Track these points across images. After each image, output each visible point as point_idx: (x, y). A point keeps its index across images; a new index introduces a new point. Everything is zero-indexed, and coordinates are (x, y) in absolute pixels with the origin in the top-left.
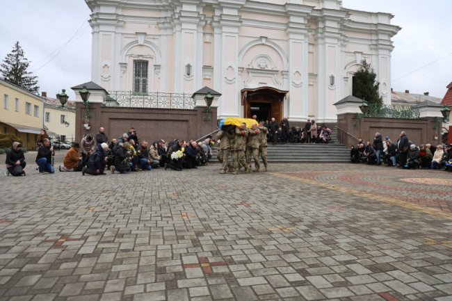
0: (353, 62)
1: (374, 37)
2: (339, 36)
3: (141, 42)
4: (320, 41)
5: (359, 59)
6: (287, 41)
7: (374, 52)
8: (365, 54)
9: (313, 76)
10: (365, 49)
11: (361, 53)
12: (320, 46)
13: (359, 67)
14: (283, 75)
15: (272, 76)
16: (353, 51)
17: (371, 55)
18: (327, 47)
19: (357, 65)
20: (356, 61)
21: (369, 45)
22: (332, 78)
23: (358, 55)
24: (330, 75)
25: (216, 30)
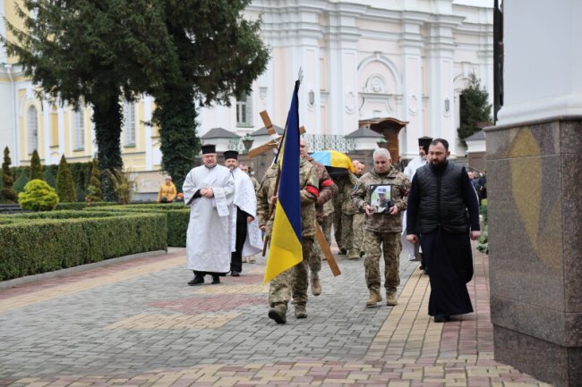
0: (459, 75)
1: (482, 41)
4: (433, 54)
5: (467, 70)
6: (400, 55)
7: (482, 61)
8: (473, 65)
9: (426, 98)
10: (474, 60)
11: (469, 63)
12: (433, 61)
13: (467, 81)
14: (396, 99)
15: (386, 101)
16: (460, 61)
17: (478, 65)
18: (441, 62)
19: (465, 79)
20: (462, 74)
21: (477, 52)
22: (447, 102)
23: (466, 66)
24: (444, 98)
25: (332, 45)
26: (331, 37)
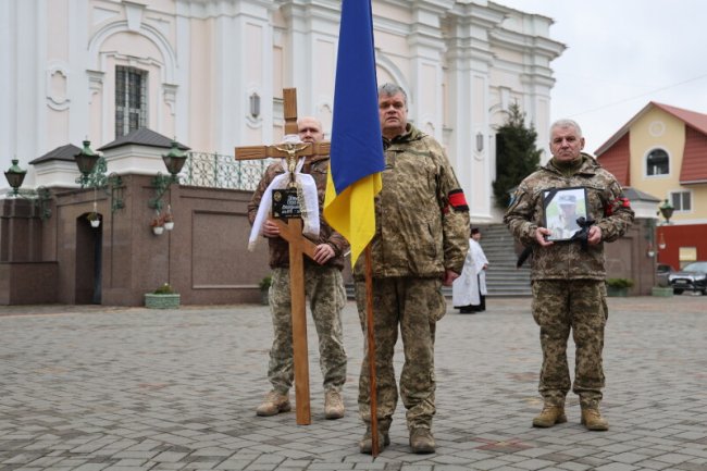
0: (496, 106)
1: (527, 61)
2: (490, 57)
3: (134, 25)
4: (459, 64)
5: (507, 100)
6: (409, 59)
7: (526, 89)
8: (515, 92)
10: (517, 87)
11: (509, 89)
12: (459, 75)
13: (507, 116)
16: (498, 85)
17: (522, 94)
18: (472, 78)
19: (503, 112)
20: (500, 105)
21: (521, 75)
22: (480, 138)
23: (505, 93)
24: (476, 131)
25: (296, 25)
26: (295, 11)
